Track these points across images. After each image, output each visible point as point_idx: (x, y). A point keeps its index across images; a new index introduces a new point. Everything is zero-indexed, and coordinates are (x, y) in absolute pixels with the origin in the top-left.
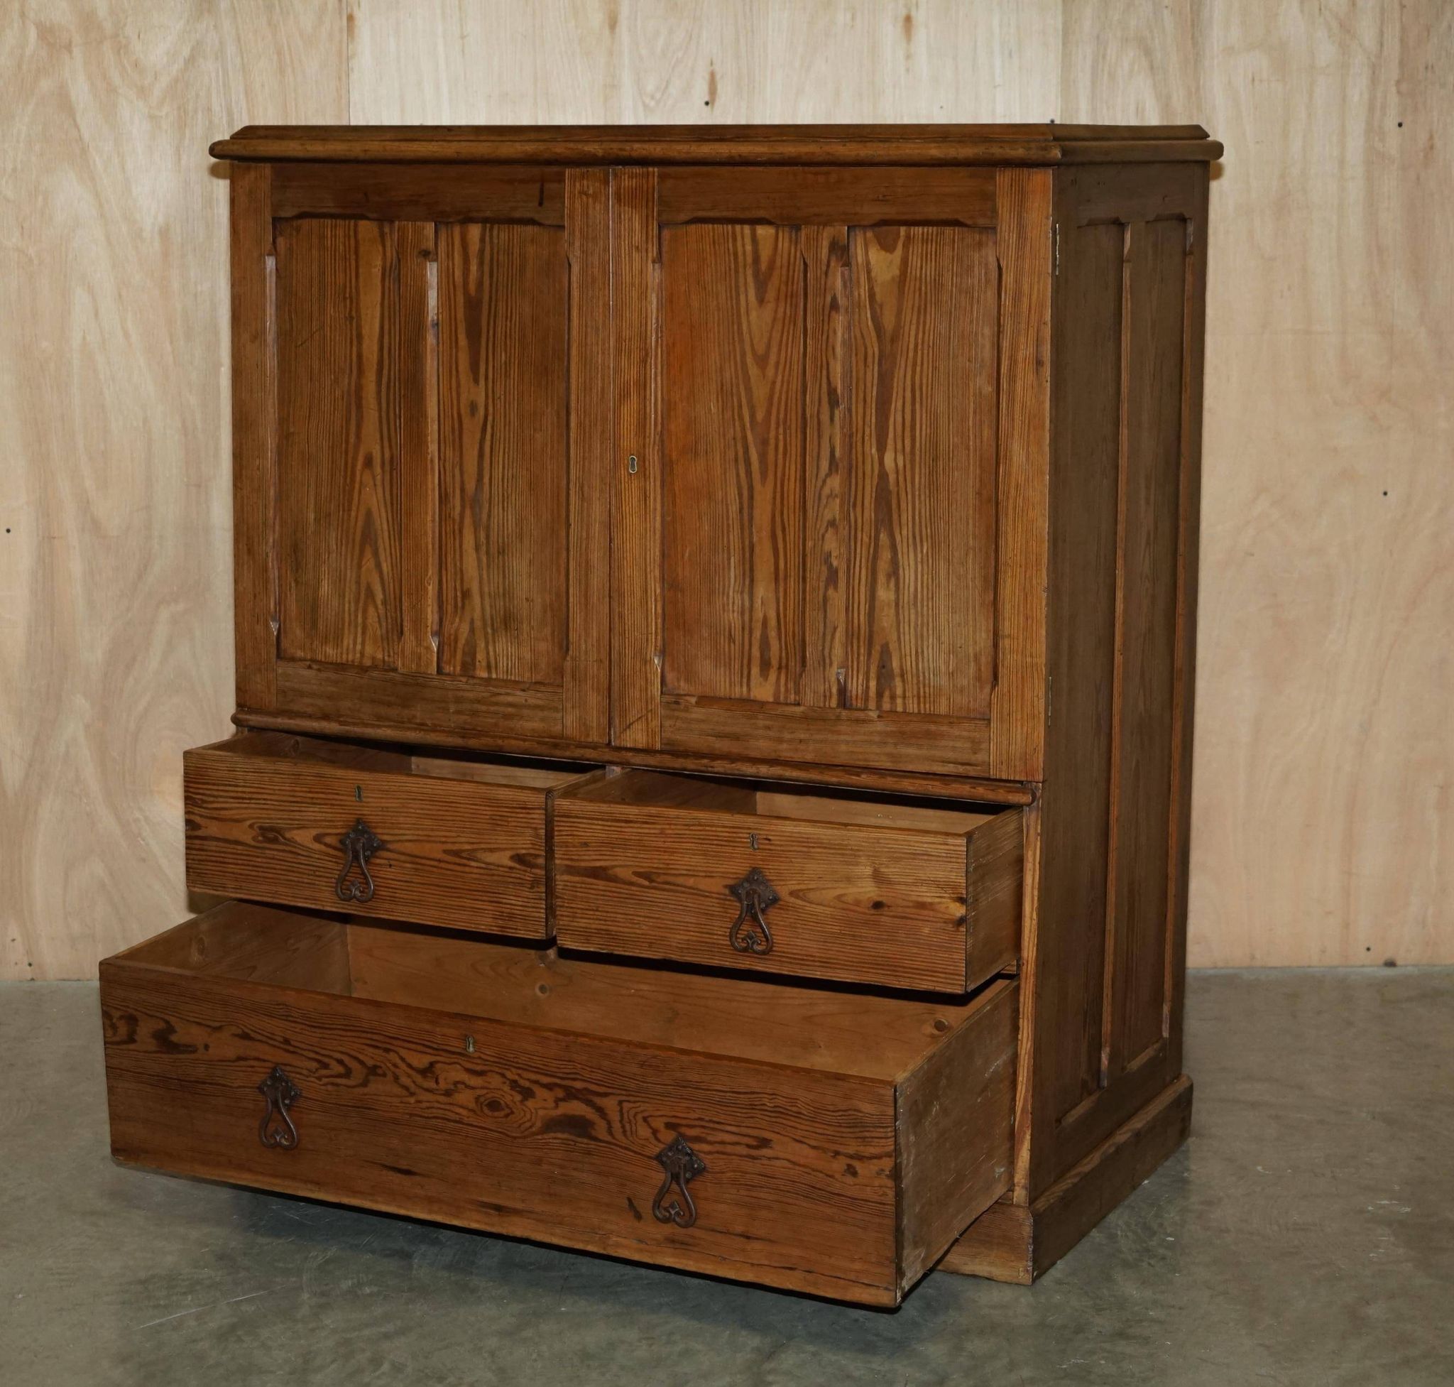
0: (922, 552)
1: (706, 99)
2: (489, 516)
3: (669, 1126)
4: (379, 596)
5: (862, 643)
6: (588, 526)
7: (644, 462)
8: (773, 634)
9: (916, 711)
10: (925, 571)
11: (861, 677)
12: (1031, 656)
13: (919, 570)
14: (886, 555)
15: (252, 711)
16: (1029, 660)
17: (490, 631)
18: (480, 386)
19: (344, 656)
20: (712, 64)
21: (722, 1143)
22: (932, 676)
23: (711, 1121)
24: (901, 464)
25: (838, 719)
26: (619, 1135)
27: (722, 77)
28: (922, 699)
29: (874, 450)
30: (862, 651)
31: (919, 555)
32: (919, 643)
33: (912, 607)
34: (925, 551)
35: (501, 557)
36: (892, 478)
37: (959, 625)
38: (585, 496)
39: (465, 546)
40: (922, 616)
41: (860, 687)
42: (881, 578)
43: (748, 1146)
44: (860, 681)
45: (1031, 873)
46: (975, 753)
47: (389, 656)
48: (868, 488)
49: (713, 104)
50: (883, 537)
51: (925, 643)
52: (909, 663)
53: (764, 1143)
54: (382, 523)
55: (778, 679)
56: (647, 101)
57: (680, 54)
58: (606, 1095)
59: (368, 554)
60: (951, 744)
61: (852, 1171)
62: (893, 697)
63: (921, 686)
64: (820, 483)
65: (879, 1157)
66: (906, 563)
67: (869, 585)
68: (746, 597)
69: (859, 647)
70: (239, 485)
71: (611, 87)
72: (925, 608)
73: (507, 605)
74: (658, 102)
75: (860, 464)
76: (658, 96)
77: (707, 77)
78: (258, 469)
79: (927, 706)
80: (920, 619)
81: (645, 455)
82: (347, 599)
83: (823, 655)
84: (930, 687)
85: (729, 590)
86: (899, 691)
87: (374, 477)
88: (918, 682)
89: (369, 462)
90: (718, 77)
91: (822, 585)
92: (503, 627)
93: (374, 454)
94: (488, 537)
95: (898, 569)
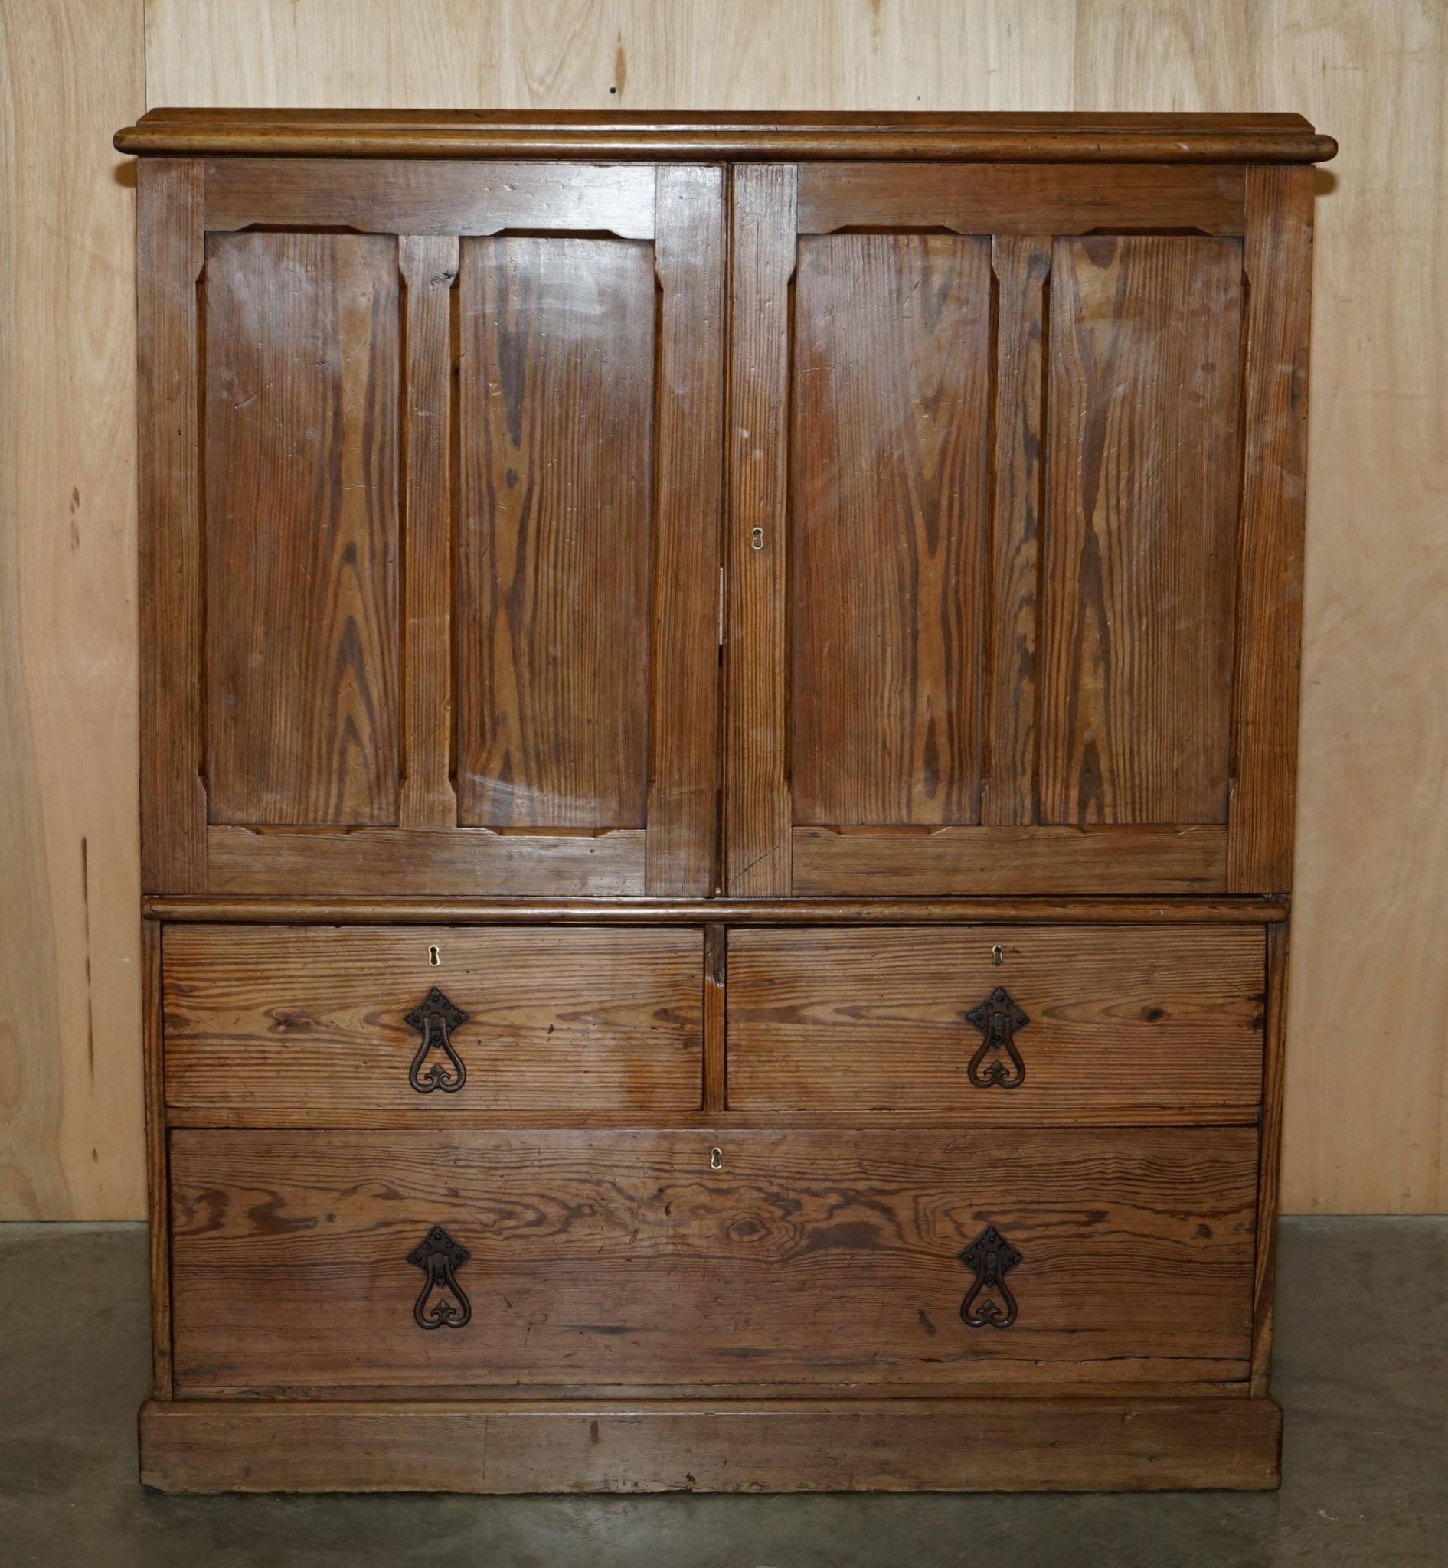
0: (1140, 628)
1: (612, 85)
2: (534, 618)
3: (978, 1216)
4: (365, 729)
5: (1060, 745)
6: (684, 623)
7: (773, 534)
8: (942, 741)
9: (1130, 821)
10: (1144, 651)
11: (1058, 786)
12: (1281, 745)
13: (1137, 650)
14: (1093, 636)
15: (164, 898)
16: (1277, 749)
17: (533, 765)
18: (522, 448)
19: (311, 815)
20: (619, 38)
21: (1045, 1225)
22: (1150, 777)
23: (1032, 1202)
24: (1114, 525)
25: (1033, 838)
26: (913, 1240)
27: (633, 57)
28: (1137, 807)
29: (1080, 509)
30: (1060, 753)
31: (1137, 633)
32: (1135, 738)
33: (1126, 696)
34: (1144, 628)
35: (551, 668)
36: (1102, 541)
37: (1186, 714)
38: (681, 582)
39: (498, 658)
40: (1139, 705)
41: (1057, 797)
42: (1087, 665)
43: (1077, 1223)
44: (1058, 790)
45: (1278, 1001)
46: (1209, 866)
47: (380, 809)
48: (1071, 556)
49: (621, 90)
50: (1090, 613)
51: (1143, 739)
52: (1121, 764)
53: (1099, 1216)
54: (369, 633)
55: (949, 796)
56: (535, 86)
57: (578, 26)
58: (896, 1192)
59: (350, 672)
60: (1177, 856)
61: (1205, 1232)
62: (1100, 809)
63: (1137, 790)
64: (1013, 549)
65: (1236, 1210)
66: (1120, 643)
67: (1070, 670)
68: (907, 695)
69: (1056, 749)
70: (148, 593)
71: (489, 66)
72: (1143, 695)
73: (560, 730)
74: (549, 88)
75: (1061, 526)
76: (549, 80)
77: (614, 56)
78: (181, 571)
79: (1144, 815)
80: (1136, 708)
81: (774, 524)
82: (315, 738)
83: (1014, 762)
84: (1147, 790)
85: (883, 687)
86: (1108, 799)
87: (359, 576)
88: (1133, 786)
89: (350, 555)
90: (628, 56)
91: (1014, 675)
92: (553, 759)
93: (358, 545)
94: (531, 645)
95: (1108, 652)
